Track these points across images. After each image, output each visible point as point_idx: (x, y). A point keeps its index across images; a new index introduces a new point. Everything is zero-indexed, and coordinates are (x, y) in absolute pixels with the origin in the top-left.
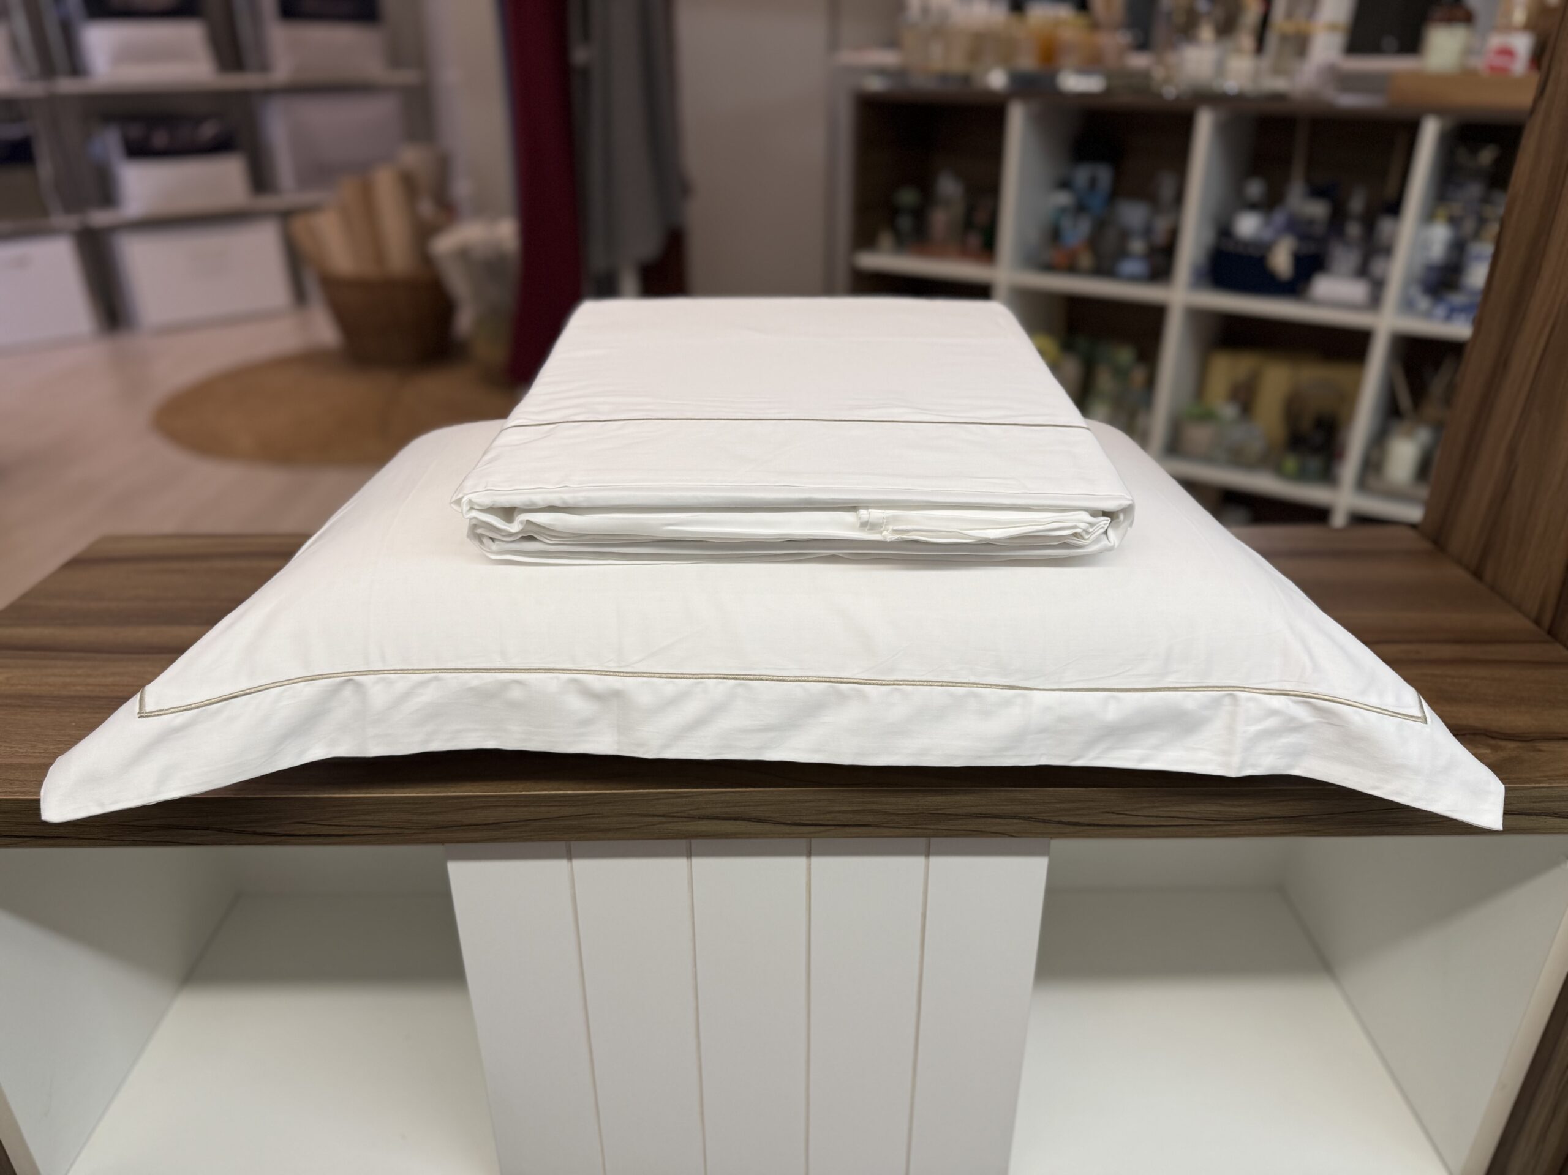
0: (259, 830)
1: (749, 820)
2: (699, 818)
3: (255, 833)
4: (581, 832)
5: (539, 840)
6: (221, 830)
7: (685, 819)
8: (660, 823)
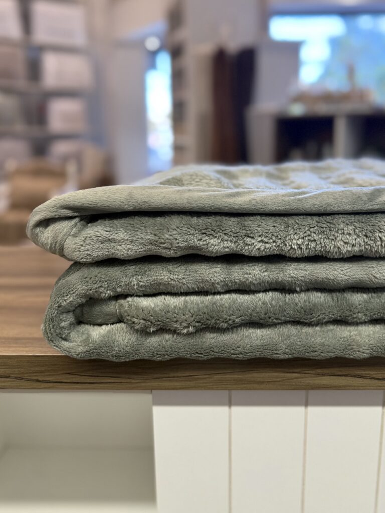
0: (40, 379)
1: (355, 376)
2: (322, 375)
3: (38, 381)
4: (244, 384)
5: (217, 389)
6: (16, 378)
7: (313, 375)
8: (297, 378)
